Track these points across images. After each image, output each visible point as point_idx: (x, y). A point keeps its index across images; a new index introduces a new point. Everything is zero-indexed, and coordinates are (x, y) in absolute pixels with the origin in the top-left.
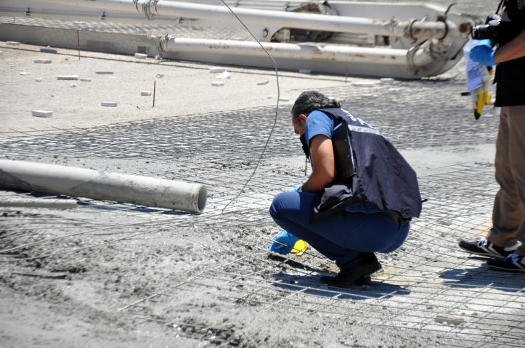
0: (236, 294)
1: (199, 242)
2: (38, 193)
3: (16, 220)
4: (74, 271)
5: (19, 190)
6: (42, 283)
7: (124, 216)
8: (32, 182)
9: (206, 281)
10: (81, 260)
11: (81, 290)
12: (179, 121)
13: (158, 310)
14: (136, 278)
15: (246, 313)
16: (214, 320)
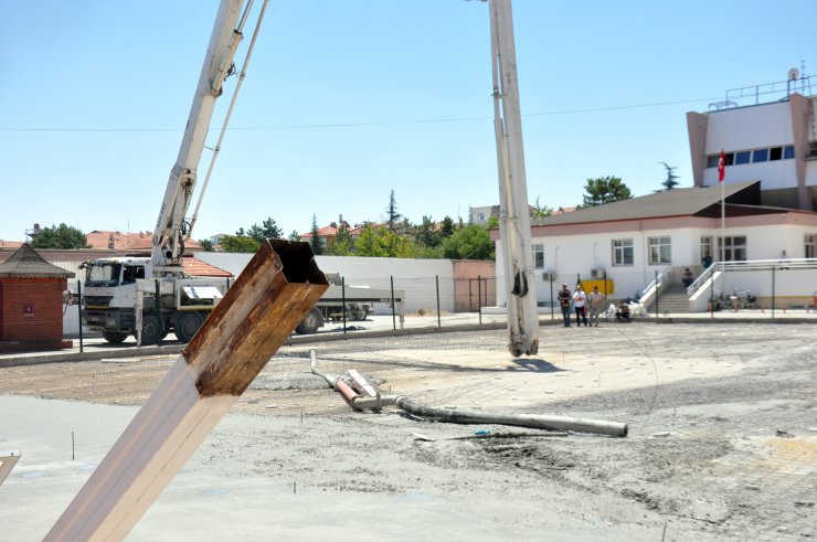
0: (647, 476)
1: (626, 452)
2: (550, 429)
3: (541, 443)
4: (569, 466)
5: (541, 428)
6: (555, 472)
7: (589, 439)
8: (547, 425)
9: (632, 470)
10: (571, 461)
11: (573, 475)
12: (612, 394)
13: (610, 485)
14: (598, 469)
15: (653, 486)
16: (637, 490)
